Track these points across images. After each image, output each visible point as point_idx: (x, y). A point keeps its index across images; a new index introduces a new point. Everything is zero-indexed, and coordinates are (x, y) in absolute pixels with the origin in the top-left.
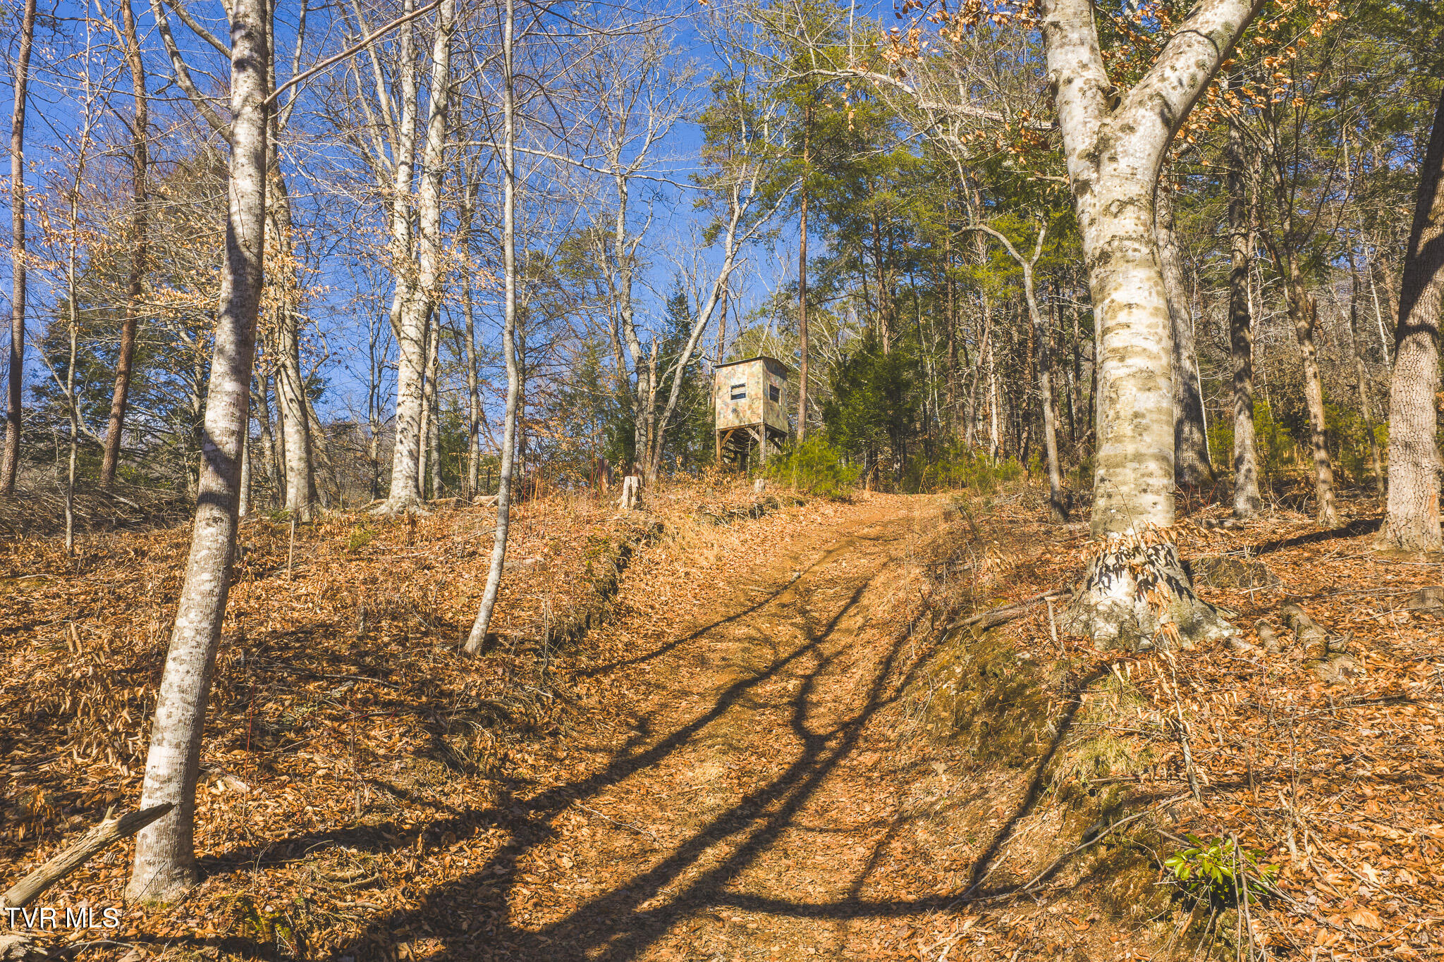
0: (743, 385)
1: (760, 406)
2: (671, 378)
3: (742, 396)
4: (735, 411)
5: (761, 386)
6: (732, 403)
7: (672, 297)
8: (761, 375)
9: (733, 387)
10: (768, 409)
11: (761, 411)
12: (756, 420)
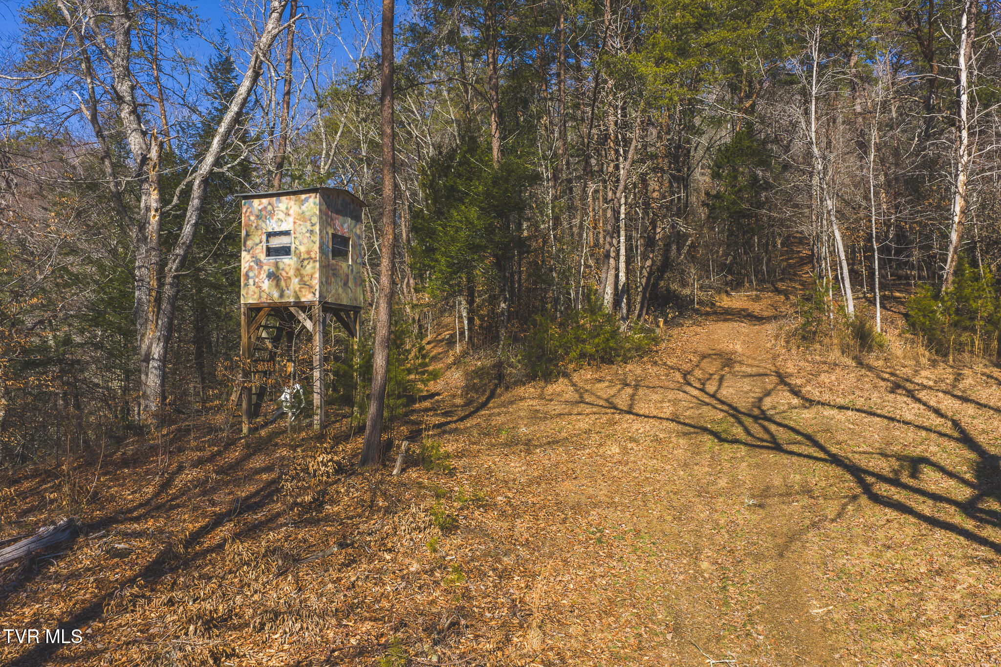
0: (287, 233)
1: (313, 270)
2: (186, 194)
3: (285, 251)
4: (271, 276)
5: (317, 238)
6: (268, 263)
7: (216, 60)
8: (315, 220)
9: (270, 235)
10: (328, 272)
11: (316, 282)
12: (307, 297)
